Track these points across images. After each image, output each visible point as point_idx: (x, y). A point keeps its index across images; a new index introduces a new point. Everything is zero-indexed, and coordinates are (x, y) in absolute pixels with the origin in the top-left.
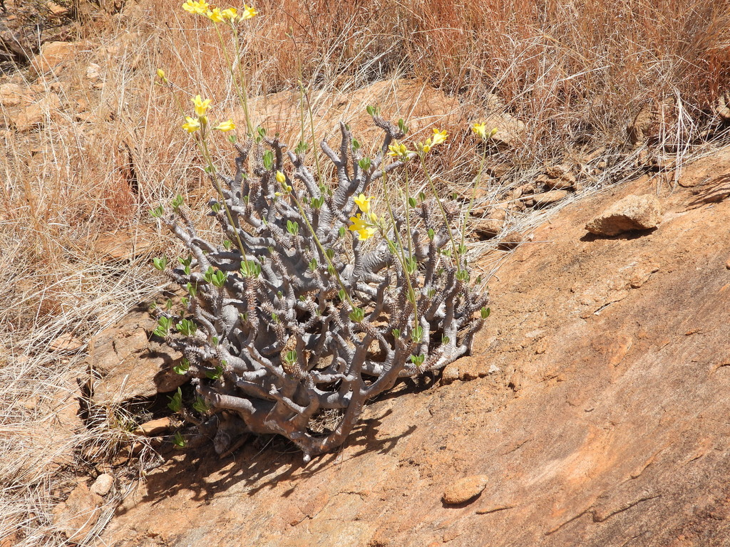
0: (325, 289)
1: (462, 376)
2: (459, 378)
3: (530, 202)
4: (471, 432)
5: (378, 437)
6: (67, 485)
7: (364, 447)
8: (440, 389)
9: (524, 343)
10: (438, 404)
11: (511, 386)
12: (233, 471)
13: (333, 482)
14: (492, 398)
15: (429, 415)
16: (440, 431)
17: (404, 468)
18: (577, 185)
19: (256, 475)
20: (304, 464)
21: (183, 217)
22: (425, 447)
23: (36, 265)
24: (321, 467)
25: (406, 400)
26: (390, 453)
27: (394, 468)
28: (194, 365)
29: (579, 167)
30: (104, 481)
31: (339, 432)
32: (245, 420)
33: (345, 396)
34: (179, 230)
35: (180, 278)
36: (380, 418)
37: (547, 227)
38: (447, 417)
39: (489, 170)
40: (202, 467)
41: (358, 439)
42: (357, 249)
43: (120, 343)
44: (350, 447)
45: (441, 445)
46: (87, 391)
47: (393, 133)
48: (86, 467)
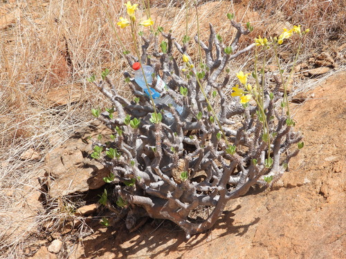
0: (207, 132)
1: (286, 185)
2: (284, 186)
3: (307, 74)
4: (299, 224)
5: (235, 224)
6: (33, 245)
7: (225, 231)
8: (271, 193)
9: (325, 165)
10: (272, 204)
11: (321, 193)
12: (139, 241)
13: (207, 254)
14: (309, 201)
15: (267, 211)
16: (278, 222)
17: (256, 248)
18: (335, 64)
19: (154, 245)
20: (186, 240)
21: (109, 82)
22: (270, 234)
23: (12, 108)
24: (198, 242)
25: (249, 199)
26: (244, 235)
27: (249, 247)
28: (117, 177)
29: (335, 53)
30: (56, 245)
31: (209, 221)
32: (147, 210)
33: (214, 199)
34: (105, 91)
35: (108, 122)
36: (233, 211)
37: (321, 90)
38: (280, 213)
39: (278, 55)
40: (118, 237)
41: (221, 224)
42: (223, 105)
43: (66, 158)
44: (215, 230)
45: (280, 233)
46: (45, 188)
47: (242, 31)
48: (45, 235)
